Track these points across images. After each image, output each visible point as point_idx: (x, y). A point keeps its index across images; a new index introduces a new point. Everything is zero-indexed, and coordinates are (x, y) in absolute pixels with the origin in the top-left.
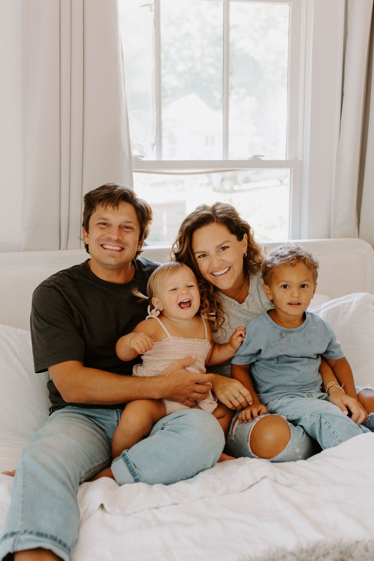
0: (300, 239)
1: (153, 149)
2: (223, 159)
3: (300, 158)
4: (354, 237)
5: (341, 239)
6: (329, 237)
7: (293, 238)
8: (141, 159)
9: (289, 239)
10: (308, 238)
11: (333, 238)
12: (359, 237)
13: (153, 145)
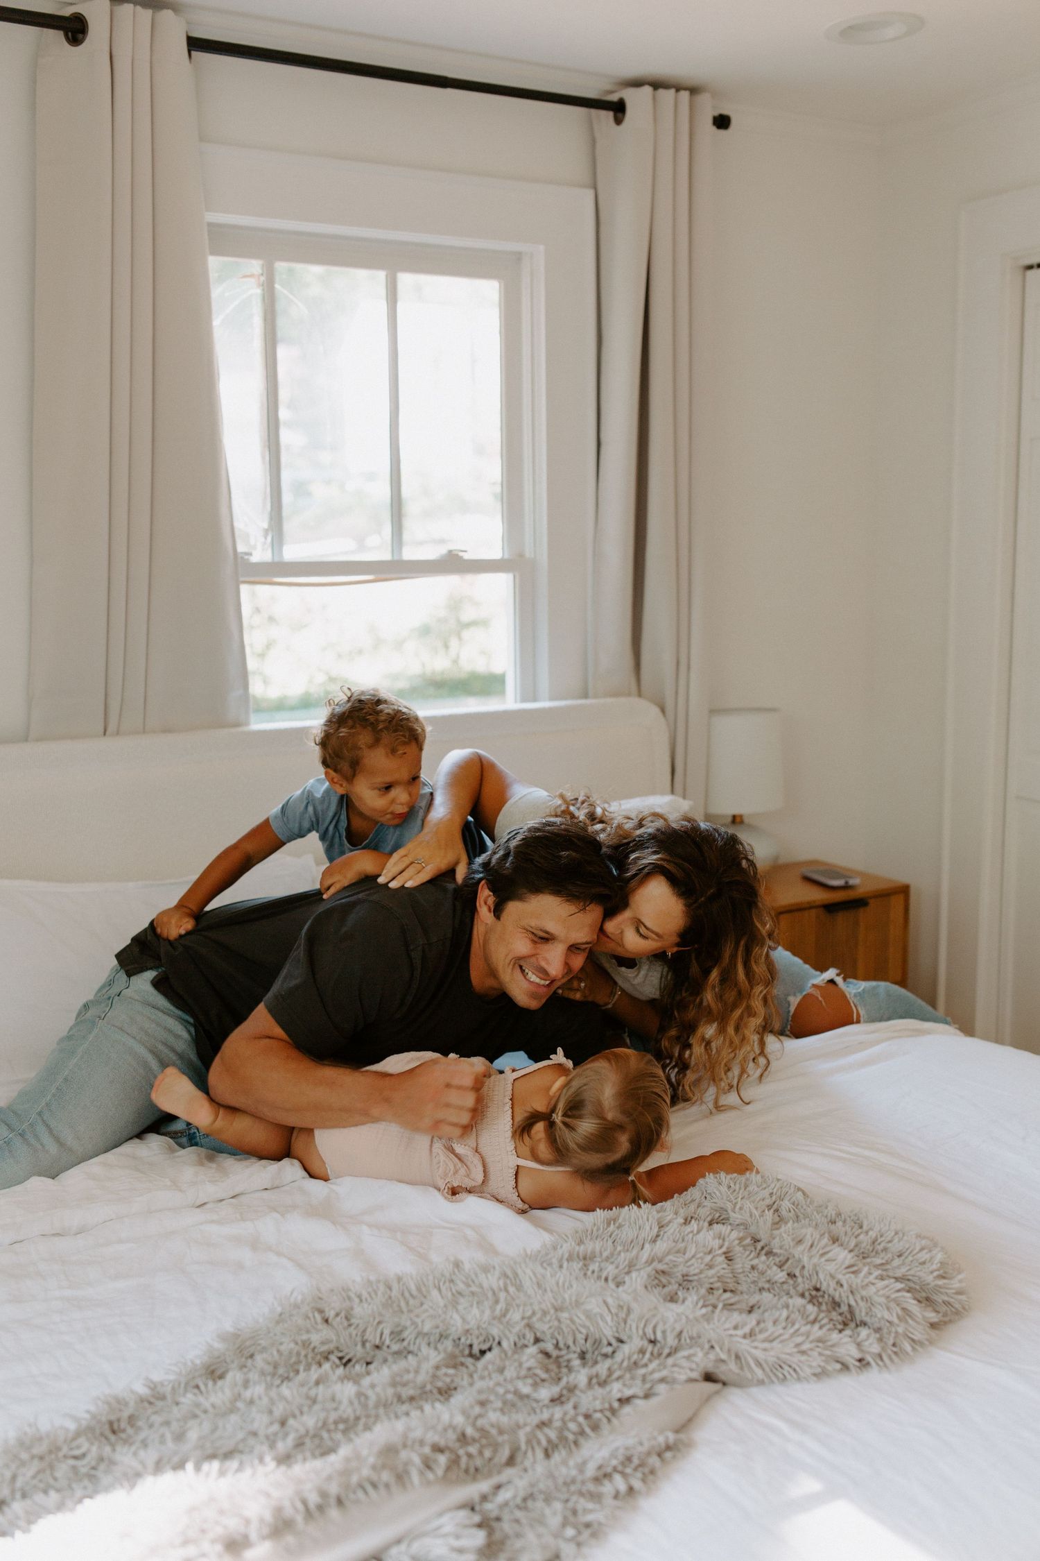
0: (535, 700)
1: (266, 538)
2: (393, 556)
3: (528, 553)
4: (629, 695)
5: (609, 700)
6: (586, 696)
7: (524, 700)
8: (248, 559)
9: (516, 702)
10: (552, 699)
11: (596, 697)
12: (640, 695)
13: (266, 532)
